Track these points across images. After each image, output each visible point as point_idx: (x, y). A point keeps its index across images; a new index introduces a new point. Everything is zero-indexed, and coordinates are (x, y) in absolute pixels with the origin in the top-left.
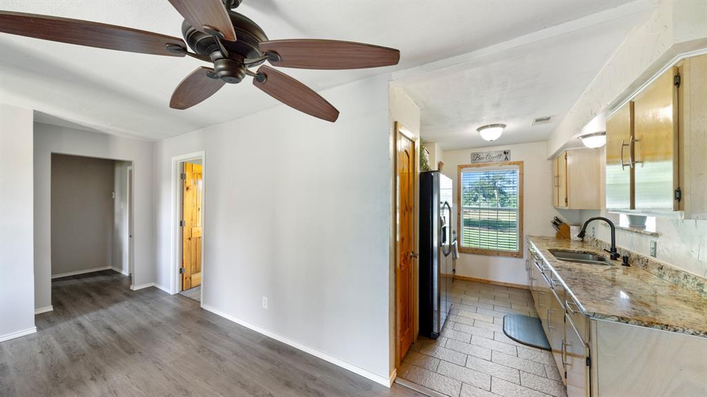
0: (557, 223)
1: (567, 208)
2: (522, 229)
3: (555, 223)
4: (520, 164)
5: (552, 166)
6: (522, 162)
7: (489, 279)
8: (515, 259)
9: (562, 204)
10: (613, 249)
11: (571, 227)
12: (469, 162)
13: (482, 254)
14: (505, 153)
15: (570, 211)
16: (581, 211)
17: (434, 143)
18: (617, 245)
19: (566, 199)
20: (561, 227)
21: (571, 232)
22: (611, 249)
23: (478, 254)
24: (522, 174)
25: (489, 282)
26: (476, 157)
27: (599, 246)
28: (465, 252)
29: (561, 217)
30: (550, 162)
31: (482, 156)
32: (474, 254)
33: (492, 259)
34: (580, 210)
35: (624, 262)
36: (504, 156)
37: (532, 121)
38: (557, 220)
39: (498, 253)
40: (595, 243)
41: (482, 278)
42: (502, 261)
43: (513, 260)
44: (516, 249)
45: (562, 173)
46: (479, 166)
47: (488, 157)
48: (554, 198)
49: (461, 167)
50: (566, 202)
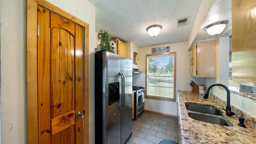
0: (192, 84)
1: (197, 77)
2: (176, 87)
3: (191, 84)
4: (175, 53)
5: (190, 54)
6: (176, 52)
7: (160, 112)
8: (172, 102)
9: (195, 74)
10: (229, 108)
11: (200, 87)
12: (150, 53)
13: (156, 99)
14: (167, 48)
15: (199, 78)
16: (205, 79)
17: (130, 42)
18: (232, 104)
19: (197, 71)
20: (195, 86)
21: (199, 89)
22: (227, 108)
23: (155, 99)
24: (175, 59)
25: (160, 113)
26: (154, 50)
27: (215, 100)
28: (149, 98)
29: (194, 81)
30: (189, 52)
31: (156, 50)
32: (153, 99)
33: (161, 102)
34: (204, 77)
35: (240, 123)
36: (167, 50)
37: (176, 22)
38: (192, 82)
39: (164, 99)
40: (213, 98)
41: (157, 112)
42: (166, 103)
43: (171, 102)
44: (172, 97)
45: (195, 57)
46: (155, 55)
47: (159, 50)
48: (191, 71)
49: (147, 56)
50: (197, 73)
